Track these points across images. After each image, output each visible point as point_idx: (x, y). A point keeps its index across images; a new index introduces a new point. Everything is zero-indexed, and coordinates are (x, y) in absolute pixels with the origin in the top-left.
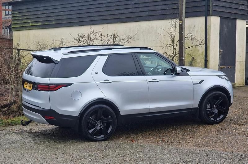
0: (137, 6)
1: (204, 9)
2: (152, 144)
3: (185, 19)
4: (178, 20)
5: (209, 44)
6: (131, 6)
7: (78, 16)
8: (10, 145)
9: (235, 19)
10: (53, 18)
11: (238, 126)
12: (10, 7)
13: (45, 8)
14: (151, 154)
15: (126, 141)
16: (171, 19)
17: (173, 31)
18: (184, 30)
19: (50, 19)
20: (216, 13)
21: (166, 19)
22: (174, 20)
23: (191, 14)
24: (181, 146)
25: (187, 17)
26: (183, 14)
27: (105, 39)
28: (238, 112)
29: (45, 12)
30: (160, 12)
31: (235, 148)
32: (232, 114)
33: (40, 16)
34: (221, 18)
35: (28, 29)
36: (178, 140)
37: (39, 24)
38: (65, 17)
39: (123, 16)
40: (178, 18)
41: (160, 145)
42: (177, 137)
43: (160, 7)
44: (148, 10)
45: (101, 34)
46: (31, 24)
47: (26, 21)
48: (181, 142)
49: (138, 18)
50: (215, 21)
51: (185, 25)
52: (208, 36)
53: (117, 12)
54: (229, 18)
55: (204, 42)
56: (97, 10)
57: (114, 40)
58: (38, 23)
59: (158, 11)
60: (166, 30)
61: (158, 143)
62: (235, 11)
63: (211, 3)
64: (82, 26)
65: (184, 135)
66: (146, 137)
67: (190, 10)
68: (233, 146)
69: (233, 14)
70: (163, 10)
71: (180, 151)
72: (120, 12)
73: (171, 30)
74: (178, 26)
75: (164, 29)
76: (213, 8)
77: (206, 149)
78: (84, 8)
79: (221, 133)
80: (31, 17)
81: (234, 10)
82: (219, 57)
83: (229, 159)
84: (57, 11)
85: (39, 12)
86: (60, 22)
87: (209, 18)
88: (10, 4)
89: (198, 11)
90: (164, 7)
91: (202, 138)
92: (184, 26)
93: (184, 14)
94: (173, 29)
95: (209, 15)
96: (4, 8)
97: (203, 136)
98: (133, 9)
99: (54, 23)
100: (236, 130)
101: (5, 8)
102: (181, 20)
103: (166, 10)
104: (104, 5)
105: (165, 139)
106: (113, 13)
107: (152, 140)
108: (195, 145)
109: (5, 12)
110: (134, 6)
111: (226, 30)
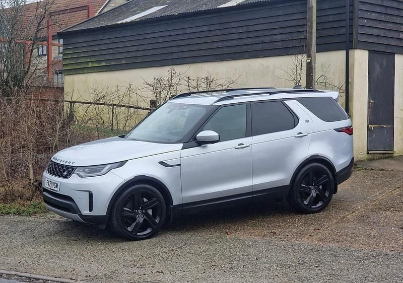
0: (245, 36)
1: (343, 39)
2: (256, 238)
3: (314, 54)
4: (305, 56)
5: (353, 91)
6: (236, 36)
7: (160, 51)
8: (48, 238)
9: (394, 54)
10: (124, 56)
11: (388, 213)
12: (61, 41)
13: (112, 41)
14: (252, 251)
15: (218, 234)
16: (295, 54)
17: (298, 72)
18: (313, 70)
19: (119, 56)
20: (363, 46)
21: (288, 55)
22: (300, 57)
23: (325, 46)
24: (299, 241)
25: (318, 51)
26: (312, 47)
27: (194, 83)
28: (393, 192)
29: (111, 46)
30: (279, 44)
31: (380, 243)
32: (383, 196)
33: (104, 52)
34: (371, 52)
35: (86, 71)
36: (296, 233)
37: (102, 65)
38: (139, 54)
39: (225, 51)
40: (305, 53)
41: (268, 238)
42: (294, 228)
43: (279, 37)
44: (261, 42)
45: (189, 77)
46: (90, 65)
47: (83, 60)
48: (300, 235)
49: (246, 55)
50: (361, 58)
51: (315, 64)
52: (350, 80)
53: (216, 45)
54: (384, 53)
55: (344, 88)
56: (186, 42)
57: (208, 85)
58: (100, 63)
59: (275, 43)
60: (288, 72)
61: (264, 236)
62: (393, 43)
63: (354, 30)
64: (164, 66)
65: (306, 225)
66: (249, 228)
67: (323, 41)
68: (378, 240)
69: (389, 46)
70: (284, 42)
71: (296, 247)
72: (220, 45)
73: (294, 70)
74: (305, 64)
75: (286, 70)
76: (357, 38)
77: (336, 245)
78: (167, 39)
79: (361, 222)
80: (91, 54)
81: (391, 40)
82: (368, 112)
83: (367, 259)
84: (128, 44)
85: (103, 47)
86: (133, 61)
87: (351, 52)
88: (60, 35)
89: (335, 41)
90: (284, 37)
91: (332, 230)
92: (313, 64)
93: (314, 47)
94: (299, 69)
95: (352, 48)
96: (57, 42)
97: (333, 226)
98: (240, 41)
99: (123, 62)
100: (385, 218)
101: (59, 43)
102: (309, 56)
103: (288, 42)
104: (198, 35)
105: (276, 231)
106: (210, 46)
107: (257, 231)
108: (320, 240)
109: (59, 49)
110: (241, 36)
111: (378, 69)
